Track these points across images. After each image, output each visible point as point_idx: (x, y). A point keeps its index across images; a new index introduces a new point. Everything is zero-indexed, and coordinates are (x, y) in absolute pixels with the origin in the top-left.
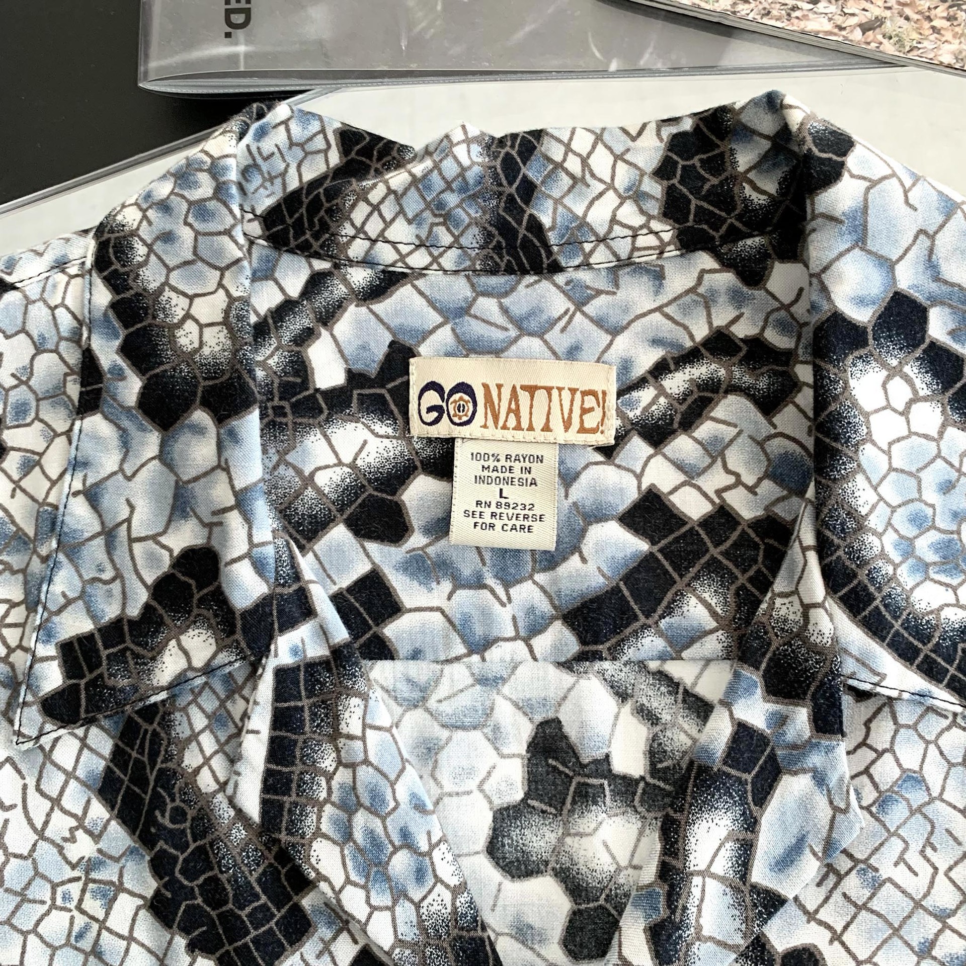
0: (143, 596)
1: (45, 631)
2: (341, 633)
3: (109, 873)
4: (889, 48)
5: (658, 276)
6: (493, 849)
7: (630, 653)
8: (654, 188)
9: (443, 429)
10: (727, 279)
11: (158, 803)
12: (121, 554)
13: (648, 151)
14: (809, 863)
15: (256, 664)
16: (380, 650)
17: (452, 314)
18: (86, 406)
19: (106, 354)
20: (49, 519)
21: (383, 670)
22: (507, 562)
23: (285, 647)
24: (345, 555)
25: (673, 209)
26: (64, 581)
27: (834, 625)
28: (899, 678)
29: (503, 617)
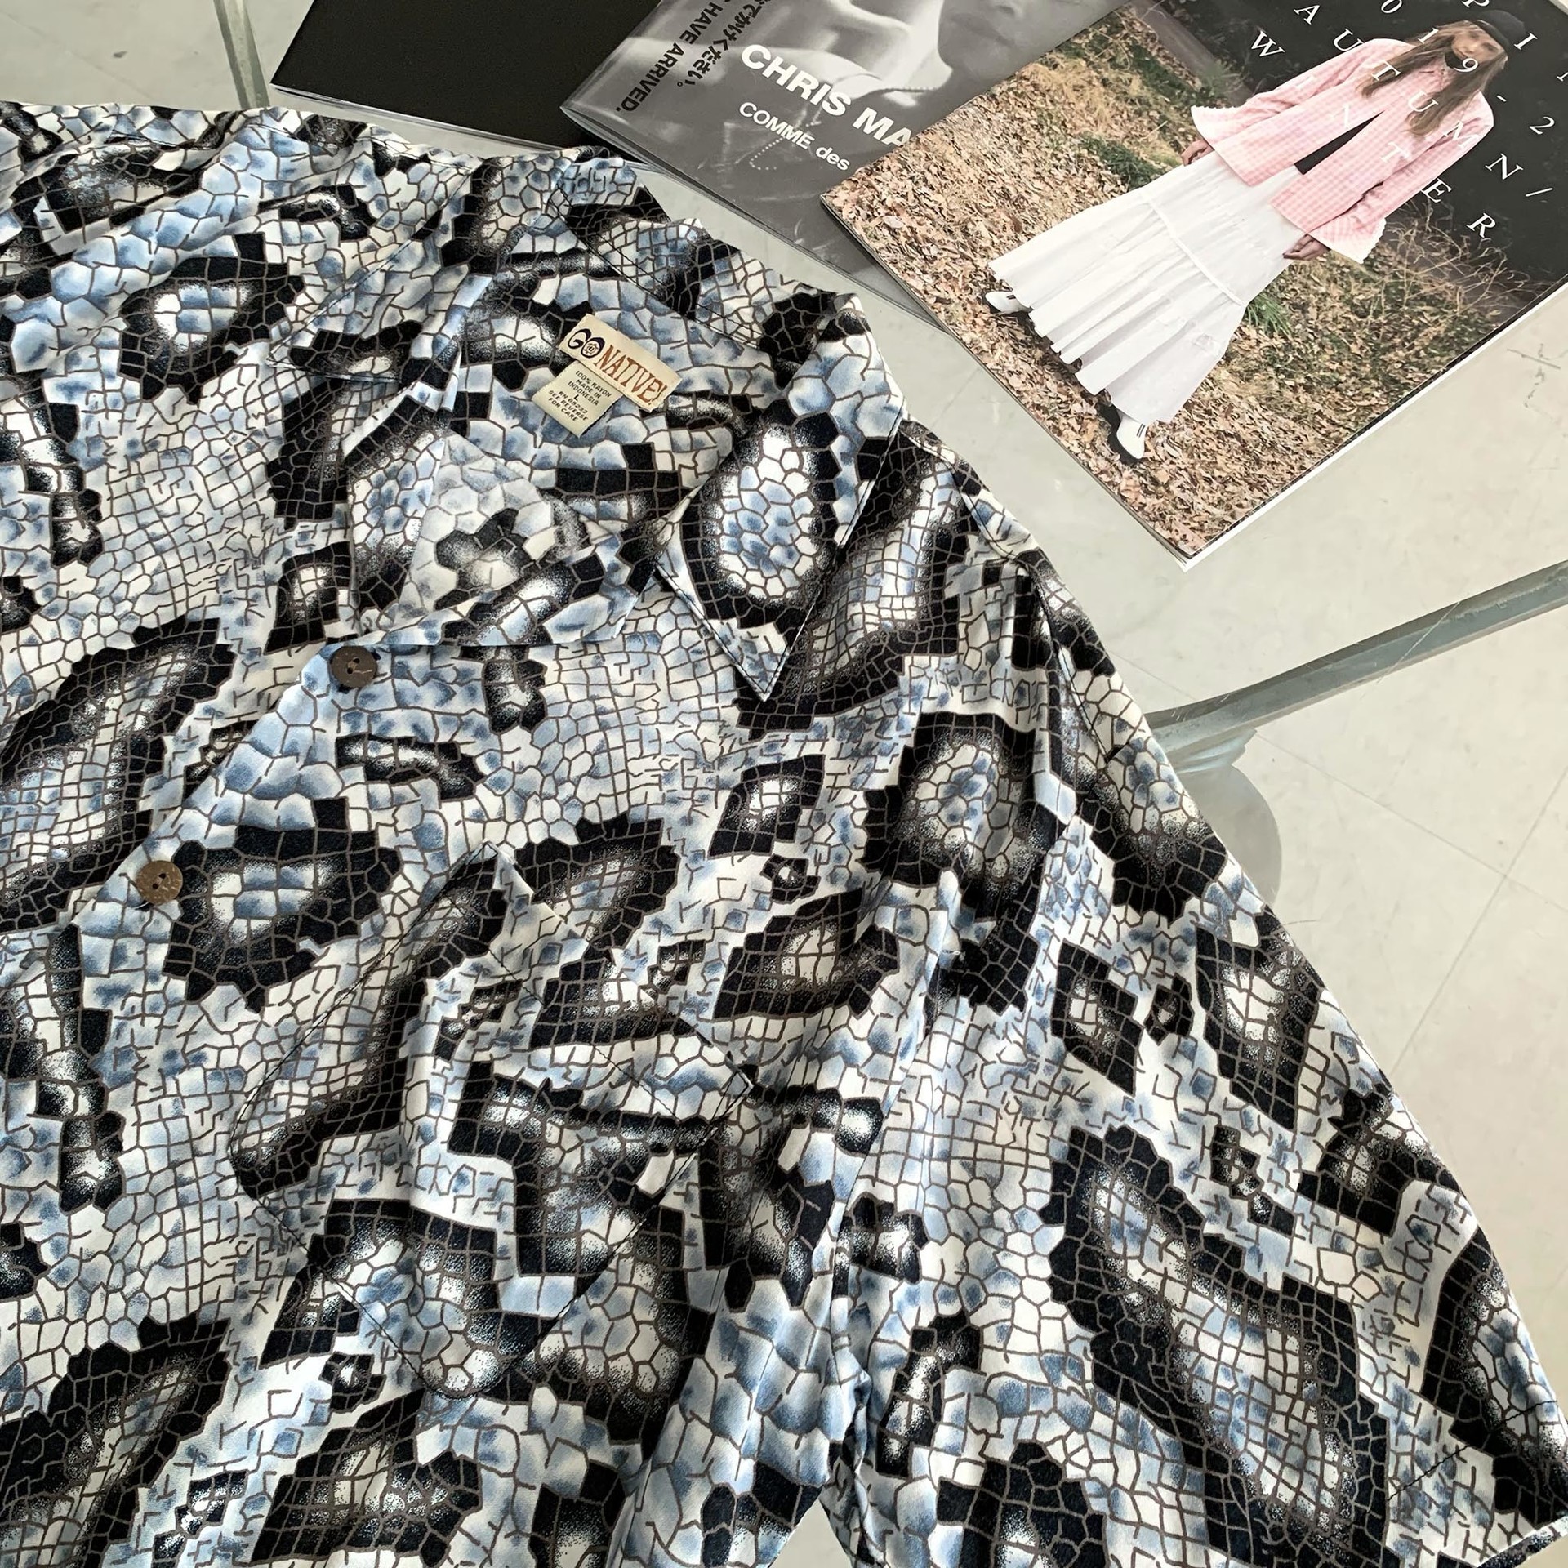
0: (375, 331)
1: (319, 320)
2: (450, 405)
3: (261, 441)
4: (942, 317)
5: (738, 352)
6: (440, 545)
7: (575, 504)
8: (769, 310)
9: (575, 353)
10: (770, 375)
11: (307, 425)
12: (380, 309)
13: (784, 293)
14: (576, 636)
15: (400, 388)
16: (462, 429)
17: (626, 307)
18: (419, 236)
19: (447, 218)
20: (361, 275)
21: (456, 440)
22: (554, 430)
23: (419, 390)
24: (481, 379)
25: (770, 325)
26: (345, 305)
27: (671, 536)
28: (683, 581)
29: (531, 452)
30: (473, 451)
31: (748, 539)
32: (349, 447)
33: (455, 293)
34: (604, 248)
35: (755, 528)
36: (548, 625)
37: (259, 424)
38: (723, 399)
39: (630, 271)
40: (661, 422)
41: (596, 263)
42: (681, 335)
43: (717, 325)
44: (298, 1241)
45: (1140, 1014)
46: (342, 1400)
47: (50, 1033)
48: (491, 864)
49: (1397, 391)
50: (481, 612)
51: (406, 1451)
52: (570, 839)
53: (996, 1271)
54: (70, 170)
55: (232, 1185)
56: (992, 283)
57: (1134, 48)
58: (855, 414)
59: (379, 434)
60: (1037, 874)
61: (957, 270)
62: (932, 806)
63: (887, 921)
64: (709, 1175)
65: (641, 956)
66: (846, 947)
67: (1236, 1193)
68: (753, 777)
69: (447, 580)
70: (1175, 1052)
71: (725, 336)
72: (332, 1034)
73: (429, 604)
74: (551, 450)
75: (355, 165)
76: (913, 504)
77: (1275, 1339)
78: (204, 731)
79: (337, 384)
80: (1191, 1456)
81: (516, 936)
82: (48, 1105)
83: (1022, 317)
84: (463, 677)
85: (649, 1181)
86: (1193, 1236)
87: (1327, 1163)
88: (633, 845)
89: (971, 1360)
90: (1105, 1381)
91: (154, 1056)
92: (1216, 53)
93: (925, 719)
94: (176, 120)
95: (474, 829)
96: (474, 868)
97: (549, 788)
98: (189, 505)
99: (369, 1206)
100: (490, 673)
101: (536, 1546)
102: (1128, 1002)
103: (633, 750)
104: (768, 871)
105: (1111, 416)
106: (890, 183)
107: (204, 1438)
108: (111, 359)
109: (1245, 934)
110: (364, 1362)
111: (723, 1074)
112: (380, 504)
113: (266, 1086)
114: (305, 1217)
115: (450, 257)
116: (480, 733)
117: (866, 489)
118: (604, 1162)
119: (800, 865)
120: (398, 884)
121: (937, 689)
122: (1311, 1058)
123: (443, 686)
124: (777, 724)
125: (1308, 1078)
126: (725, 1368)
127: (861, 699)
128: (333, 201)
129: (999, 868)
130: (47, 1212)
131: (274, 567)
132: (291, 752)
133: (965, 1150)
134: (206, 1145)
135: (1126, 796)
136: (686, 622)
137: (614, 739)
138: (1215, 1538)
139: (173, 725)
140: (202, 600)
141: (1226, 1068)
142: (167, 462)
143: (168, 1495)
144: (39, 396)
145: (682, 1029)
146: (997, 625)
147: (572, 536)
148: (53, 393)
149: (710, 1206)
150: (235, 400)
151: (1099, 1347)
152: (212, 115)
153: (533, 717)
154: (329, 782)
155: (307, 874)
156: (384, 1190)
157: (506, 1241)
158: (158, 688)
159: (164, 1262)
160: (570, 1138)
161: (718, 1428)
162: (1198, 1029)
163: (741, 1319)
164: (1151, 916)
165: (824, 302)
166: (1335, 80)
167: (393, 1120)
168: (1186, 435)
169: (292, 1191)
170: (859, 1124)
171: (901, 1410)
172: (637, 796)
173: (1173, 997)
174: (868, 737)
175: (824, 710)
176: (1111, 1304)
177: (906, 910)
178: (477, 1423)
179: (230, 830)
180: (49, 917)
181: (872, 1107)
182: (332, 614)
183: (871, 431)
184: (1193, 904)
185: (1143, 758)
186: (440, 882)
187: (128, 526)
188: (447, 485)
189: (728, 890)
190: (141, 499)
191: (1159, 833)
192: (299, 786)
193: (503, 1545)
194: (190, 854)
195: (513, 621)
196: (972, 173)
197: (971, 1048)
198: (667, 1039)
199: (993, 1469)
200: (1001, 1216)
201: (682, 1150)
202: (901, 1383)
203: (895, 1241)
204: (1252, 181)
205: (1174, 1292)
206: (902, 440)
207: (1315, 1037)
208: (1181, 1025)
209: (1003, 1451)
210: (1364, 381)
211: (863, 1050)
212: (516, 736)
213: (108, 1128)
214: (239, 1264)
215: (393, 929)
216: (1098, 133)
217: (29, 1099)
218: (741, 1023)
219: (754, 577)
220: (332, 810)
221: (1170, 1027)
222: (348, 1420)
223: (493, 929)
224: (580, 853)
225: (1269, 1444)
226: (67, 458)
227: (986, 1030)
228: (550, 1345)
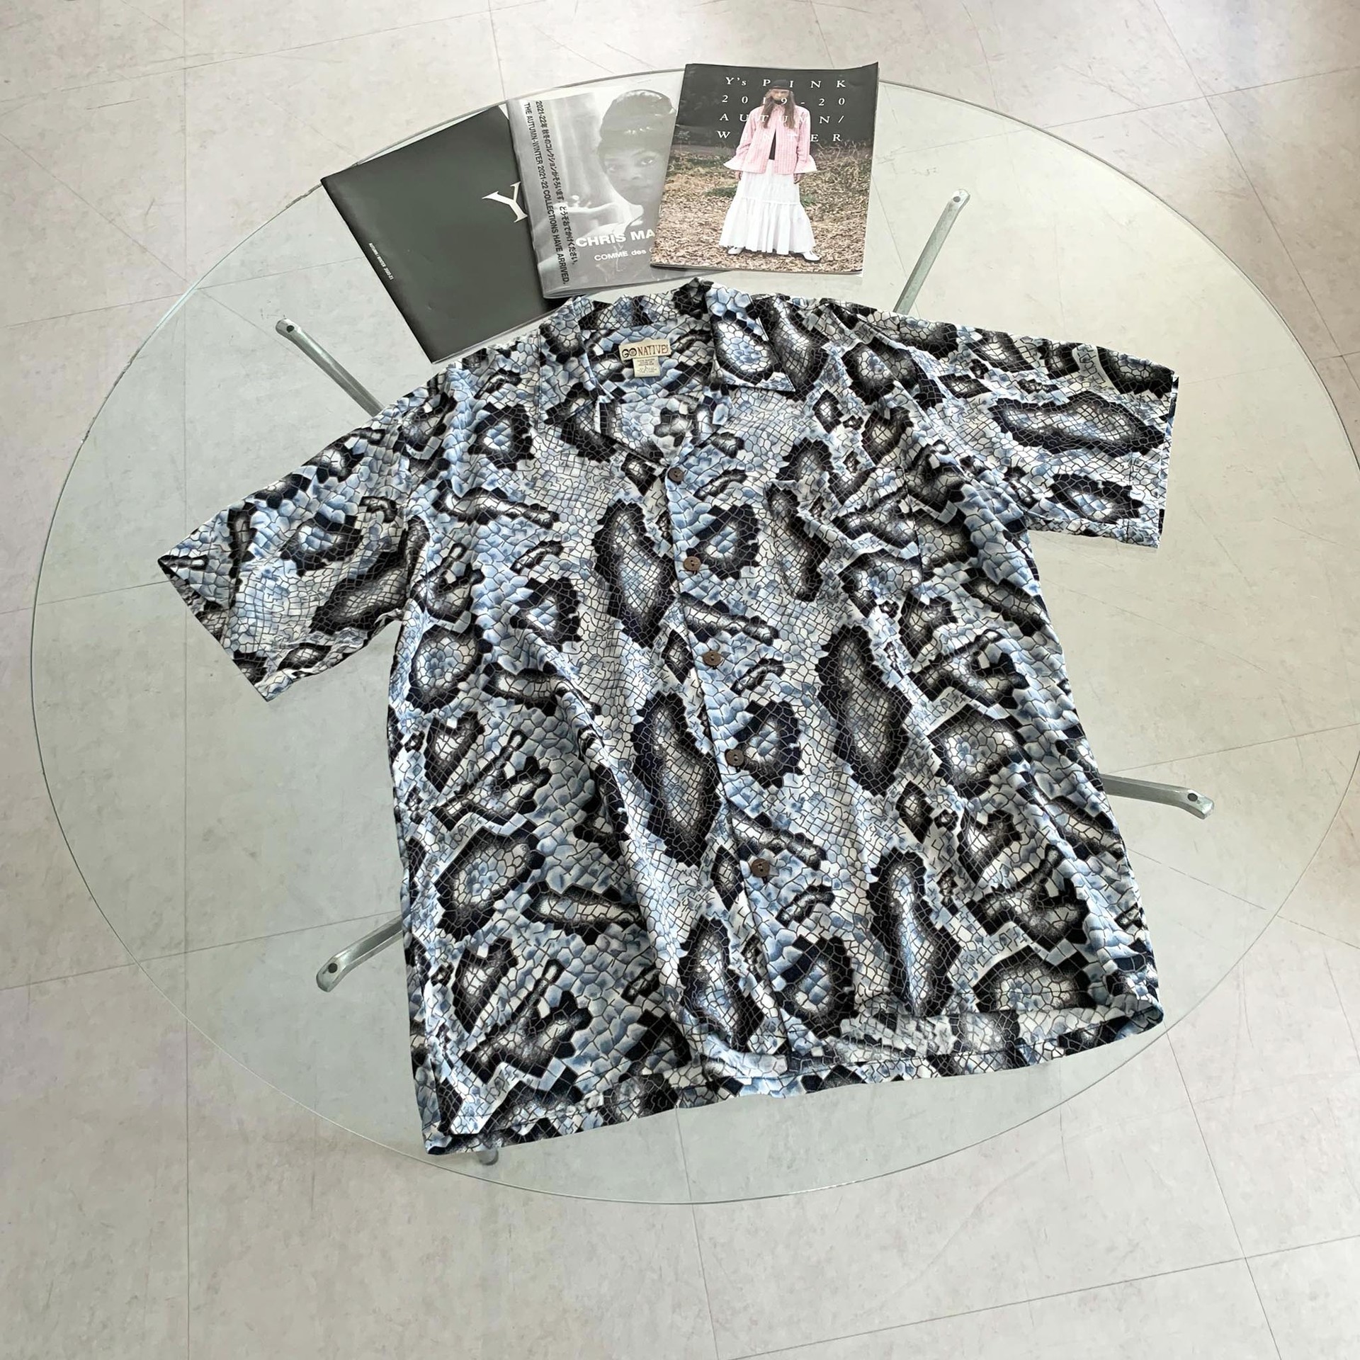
0: (565, 397)
1: (541, 409)
2: (613, 397)
3: (567, 452)
4: (724, 267)
5: (676, 320)
6: (656, 432)
7: (680, 393)
8: (671, 303)
9: (629, 358)
11: (576, 436)
12: (558, 390)
13: (670, 296)
14: (725, 419)
15: (594, 404)
16: (623, 402)
17: (627, 336)
18: (543, 364)
19: (546, 352)
20: (538, 389)
21: (624, 406)
22: (649, 380)
23: (601, 399)
24: (609, 386)
25: (677, 306)
26: (544, 398)
27: (723, 372)
28: (739, 382)
29: (650, 391)
30: (632, 404)
31: (742, 358)
32: (598, 429)
33: (580, 364)
34: (602, 326)
35: (742, 354)
36: (714, 422)
37: (559, 449)
38: (687, 335)
39: (618, 325)
40: (677, 354)
41: (603, 332)
42: (653, 330)
43: (661, 319)
44: (838, 595)
45: (973, 376)
46: (892, 614)
47: (710, 618)
48: (773, 485)
49: (865, 192)
50: (695, 432)
51: (922, 605)
52: (786, 464)
53: (1006, 451)
54: (406, 431)
55: (804, 604)
56: (726, 249)
57: (689, 161)
58: (735, 304)
59: (602, 420)
60: (915, 364)
61: (713, 252)
62: (871, 374)
63: (893, 405)
64: (917, 496)
65: (840, 468)
66: (887, 423)
67: (1038, 391)
68: (816, 408)
69: (670, 440)
70: (990, 377)
71: (667, 320)
72: (785, 553)
73: (673, 448)
74: (655, 385)
75: (496, 361)
76: (777, 313)
77: (1080, 410)
78: (653, 524)
79: (570, 420)
80: (1090, 448)
81: (803, 492)
82: (733, 632)
83: (744, 250)
84: (709, 452)
85: (905, 509)
86: (1039, 409)
87: (1049, 369)
88: (805, 450)
89: (1022, 474)
90: (1055, 452)
91: (745, 597)
92: (713, 145)
93: (843, 358)
94: (416, 394)
95: (758, 483)
96: (770, 490)
97: (765, 458)
98: (568, 483)
99: (848, 568)
100: (715, 444)
101: (974, 596)
102: (967, 376)
103: (778, 428)
104: (846, 426)
105: (799, 256)
106: (666, 245)
107: (874, 640)
108: (492, 466)
109: (977, 337)
110: (887, 603)
111: (893, 474)
112: (629, 434)
113: (785, 577)
114: (834, 587)
115: (563, 359)
116: (729, 462)
117: (758, 321)
118: (890, 511)
119: (852, 418)
120: (755, 511)
121: (839, 349)
122: (1021, 350)
123: (705, 459)
124: (806, 393)
125: (1025, 355)
126: (975, 511)
127: (821, 367)
128: (500, 377)
129: (904, 372)
130: (766, 650)
131: (619, 473)
132: (685, 509)
133: (969, 437)
134: (786, 602)
135: (914, 333)
136: (750, 392)
137: (770, 430)
138: (1113, 456)
139: (644, 530)
140: (608, 499)
141: (1005, 369)
142: (547, 478)
143: (881, 657)
144: (486, 491)
145: (874, 470)
146: (834, 323)
147: (690, 401)
148: (490, 489)
149: (925, 502)
150: (544, 448)
151: (1046, 447)
152: (425, 385)
153: (741, 444)
154: (706, 506)
155: (728, 529)
156: (846, 563)
157: (888, 547)
158: (627, 526)
159: (810, 632)
160: (876, 515)
161: (988, 521)
162: (990, 367)
163: (966, 499)
164: (950, 354)
165: (685, 289)
166: (753, 130)
167: (828, 550)
168: (824, 245)
169: (823, 587)
170: (941, 447)
171: (1020, 492)
172: (792, 438)
173: (976, 366)
174: (834, 375)
175: (814, 380)
176: (1038, 437)
177: (894, 399)
178: (929, 588)
179: (694, 538)
180: (673, 598)
181: (939, 442)
182: (652, 469)
183: (744, 305)
184: (958, 340)
185: (908, 321)
186: (765, 502)
187: (558, 503)
188: (637, 418)
189: (843, 437)
190: (551, 493)
191: (932, 333)
192: (699, 513)
193: (967, 604)
194: (690, 552)
195: (705, 431)
196: (685, 226)
197: (944, 417)
198: (873, 475)
199: (1053, 488)
200: (994, 440)
201: (904, 498)
202: (1014, 487)
203: (977, 463)
204: (763, 171)
205: (1049, 422)
206: (755, 301)
207: (1017, 345)
208: (985, 370)
209: (1051, 482)
210: (853, 197)
211: (923, 433)
212: (741, 454)
213: (756, 621)
214: (829, 615)
215: (768, 521)
216: (707, 190)
217: (726, 635)
218: (883, 461)
219: (755, 366)
220: (715, 510)
221: (982, 373)
222: (899, 615)
223: (794, 498)
224: (793, 464)
225: (1103, 431)
226: (513, 503)
227: (943, 410)
228: (925, 561)
